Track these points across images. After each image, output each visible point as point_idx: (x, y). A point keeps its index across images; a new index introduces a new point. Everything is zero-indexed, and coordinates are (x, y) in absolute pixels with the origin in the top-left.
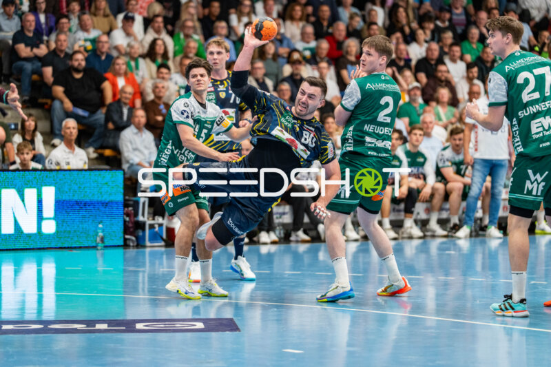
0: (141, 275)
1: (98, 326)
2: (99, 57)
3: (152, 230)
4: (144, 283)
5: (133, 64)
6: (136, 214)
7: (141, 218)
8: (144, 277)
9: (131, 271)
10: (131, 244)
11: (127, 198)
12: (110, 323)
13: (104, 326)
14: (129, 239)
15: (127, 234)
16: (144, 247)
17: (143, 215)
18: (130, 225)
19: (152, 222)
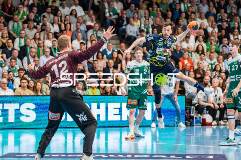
0: (192, 137)
1: (172, 157)
2: (177, 52)
3: (196, 119)
4: (193, 139)
5: (190, 54)
6: (190, 113)
7: (192, 115)
8: (193, 138)
9: (187, 135)
10: (188, 125)
11: (187, 106)
12: (176, 155)
13: (174, 157)
14: (187, 123)
15: (187, 121)
16: (193, 126)
17: (193, 113)
18: (188, 117)
19: (197, 116)
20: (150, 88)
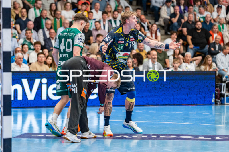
0: (222, 116)
1: (200, 138)
3: (227, 98)
4: (224, 119)
5: (221, 26)
6: (221, 91)
7: (223, 92)
8: (224, 117)
9: (218, 115)
10: (219, 103)
11: (217, 83)
12: (205, 136)
13: (202, 138)
14: (218, 101)
15: (217, 99)
16: (224, 104)
17: (224, 91)
18: (218, 95)
19: (228, 94)
20: (177, 64)
